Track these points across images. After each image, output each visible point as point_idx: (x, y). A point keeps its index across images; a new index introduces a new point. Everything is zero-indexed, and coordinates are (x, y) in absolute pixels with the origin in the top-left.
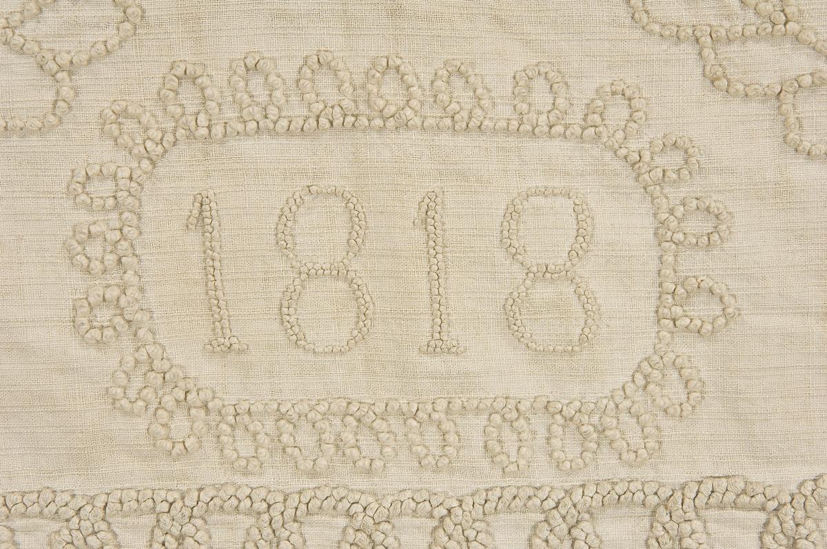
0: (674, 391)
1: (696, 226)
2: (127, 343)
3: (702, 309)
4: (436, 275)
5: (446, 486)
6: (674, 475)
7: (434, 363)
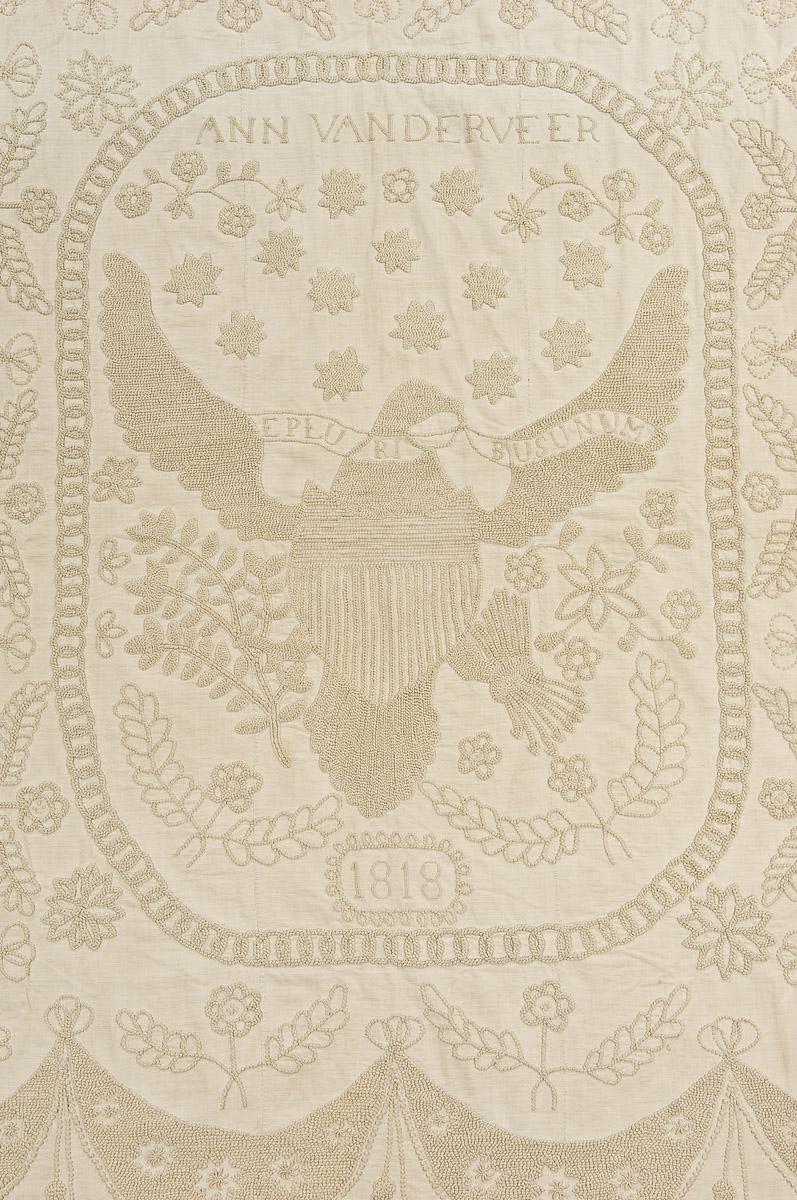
0: (460, 908)
1: (464, 870)
2: (338, 895)
3: (465, 889)
4: (406, 880)
5: (408, 929)
6: (459, 928)
7: (405, 901)
